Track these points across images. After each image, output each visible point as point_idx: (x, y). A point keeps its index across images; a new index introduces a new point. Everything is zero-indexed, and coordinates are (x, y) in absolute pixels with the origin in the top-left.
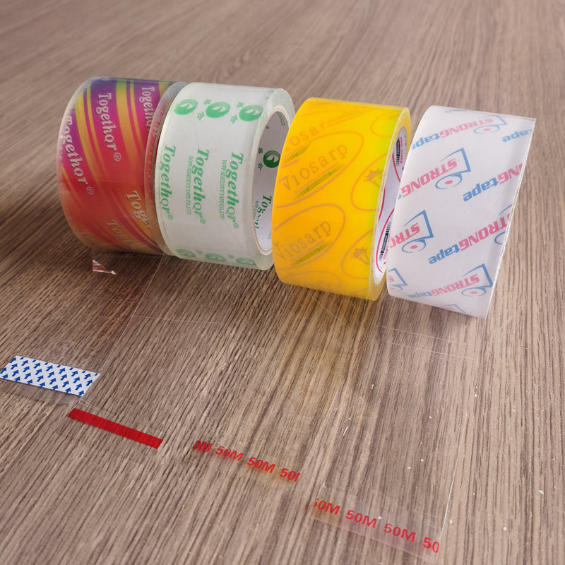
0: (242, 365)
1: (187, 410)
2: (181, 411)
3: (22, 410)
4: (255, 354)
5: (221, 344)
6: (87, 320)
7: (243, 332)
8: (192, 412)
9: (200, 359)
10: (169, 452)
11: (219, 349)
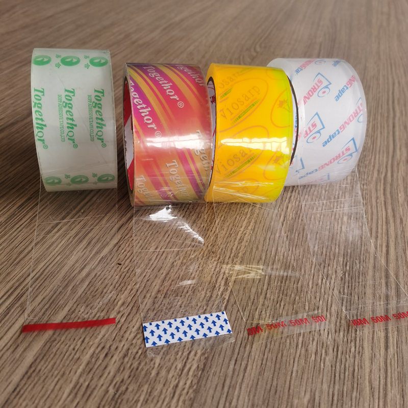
0: (354, 274)
1: (329, 304)
2: (325, 304)
3: (206, 293)
4: (360, 267)
5: (332, 257)
6: (225, 229)
7: (344, 250)
8: (333, 305)
9: (322, 266)
10: (330, 335)
11: (332, 260)
